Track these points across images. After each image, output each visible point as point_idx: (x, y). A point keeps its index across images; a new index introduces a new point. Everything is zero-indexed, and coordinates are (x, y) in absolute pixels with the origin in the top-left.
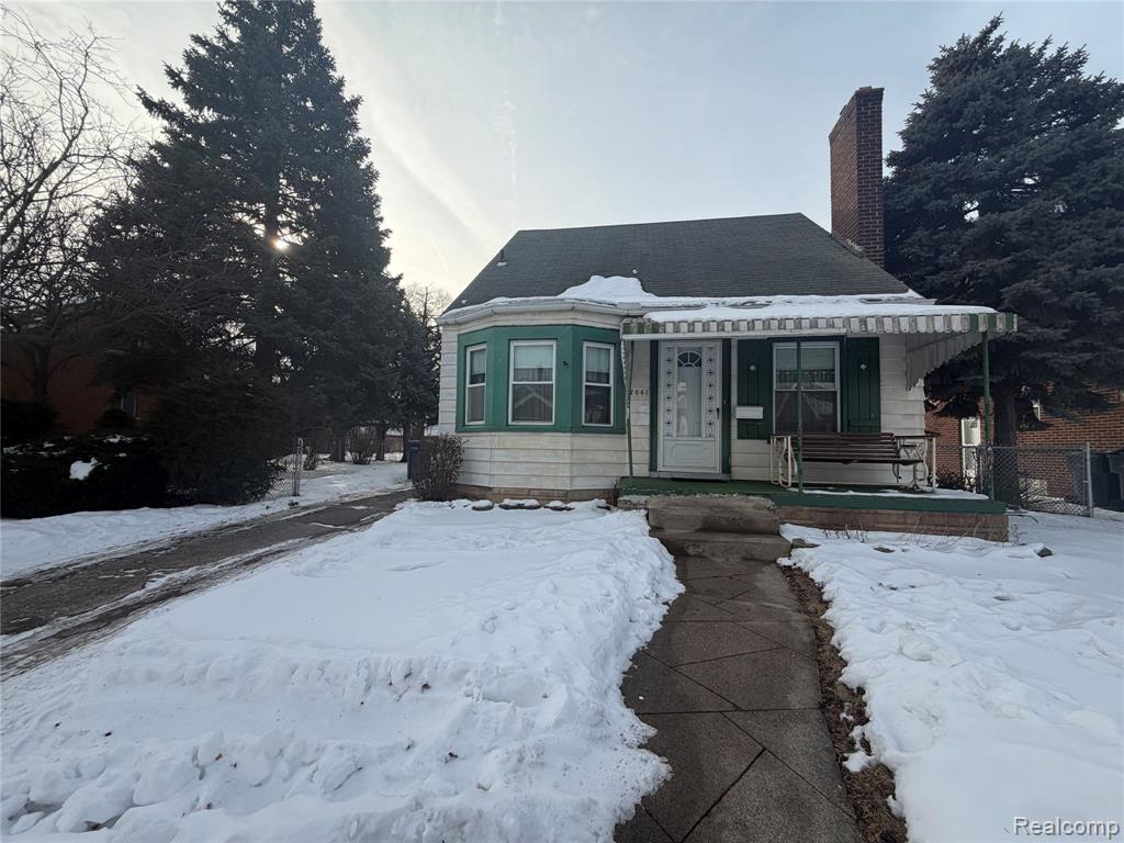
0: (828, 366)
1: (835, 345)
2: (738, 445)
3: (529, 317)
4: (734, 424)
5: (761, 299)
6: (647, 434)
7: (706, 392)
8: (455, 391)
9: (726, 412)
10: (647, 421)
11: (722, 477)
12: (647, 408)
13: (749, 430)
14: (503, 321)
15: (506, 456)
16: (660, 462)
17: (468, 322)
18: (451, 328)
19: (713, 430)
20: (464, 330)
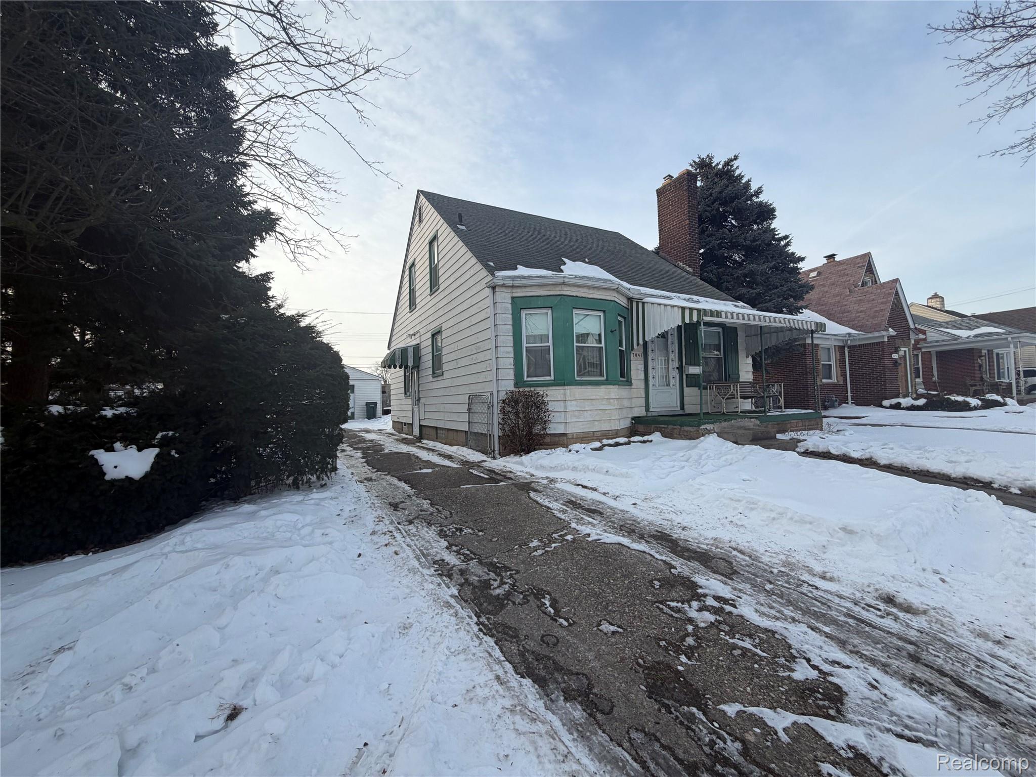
0: (717, 342)
1: (720, 330)
2: (686, 390)
3: (586, 290)
4: (684, 377)
5: (695, 298)
6: (643, 385)
7: (671, 356)
8: (511, 349)
9: (680, 369)
10: (642, 376)
11: (681, 412)
12: (642, 367)
13: (693, 381)
14: (567, 291)
15: (577, 406)
16: (651, 405)
17: (525, 287)
18: (504, 290)
19: (675, 381)
20: (518, 293)
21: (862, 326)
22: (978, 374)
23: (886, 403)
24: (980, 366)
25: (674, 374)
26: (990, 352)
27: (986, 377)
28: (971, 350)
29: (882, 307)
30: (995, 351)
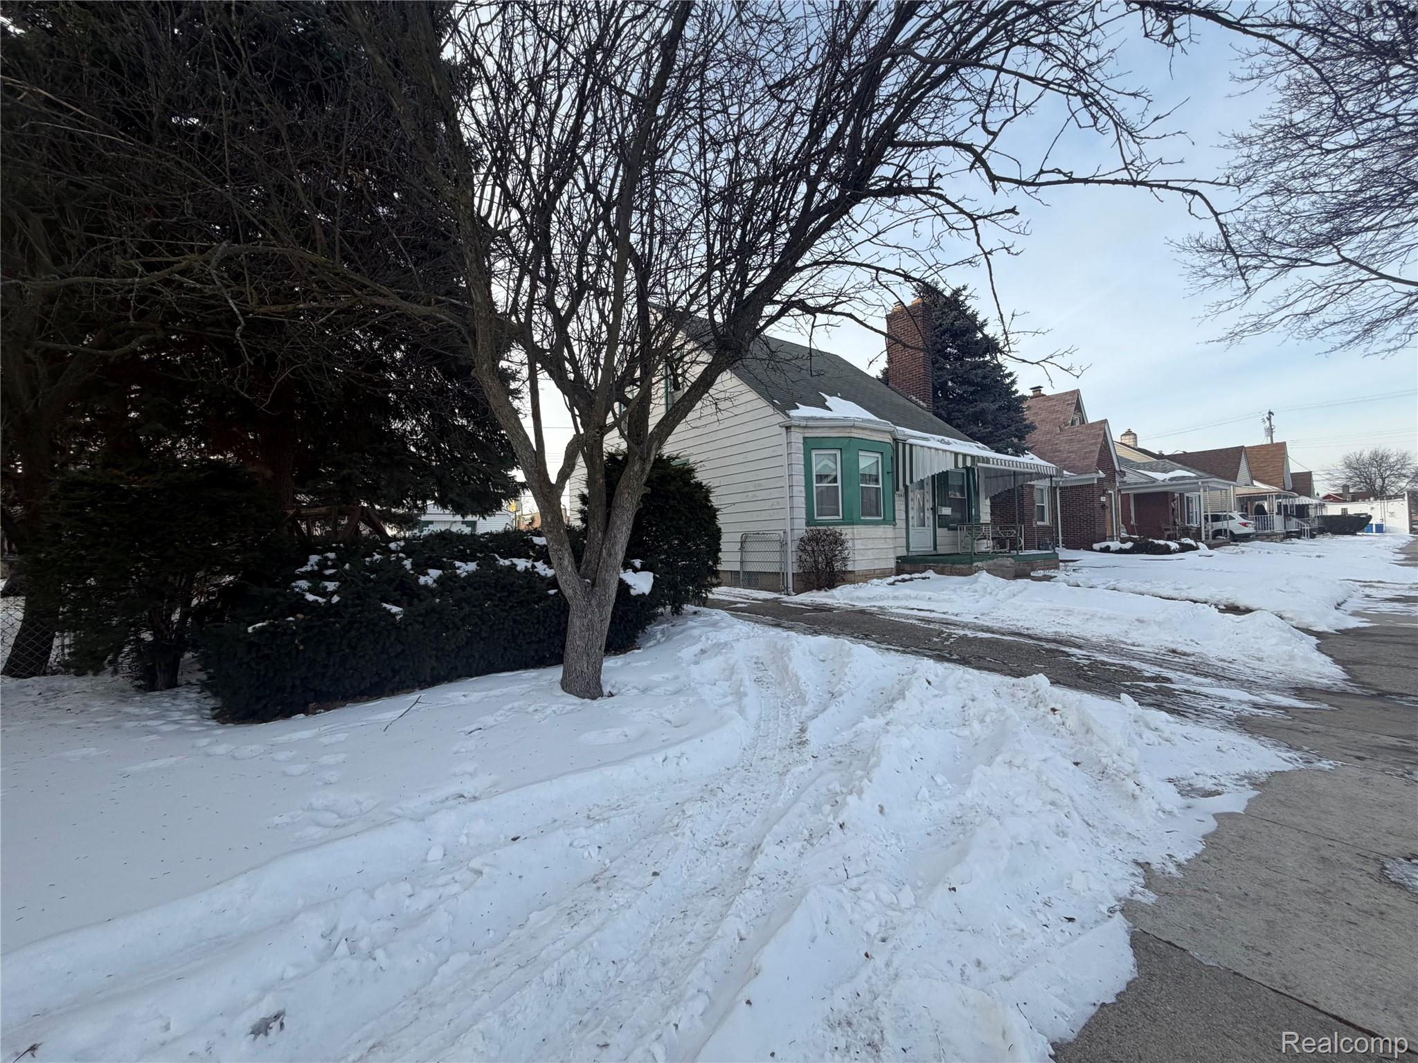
0: (960, 483)
1: (964, 471)
2: (939, 531)
3: (868, 433)
4: (938, 518)
6: (904, 525)
7: (927, 499)
8: (803, 489)
9: (934, 509)
10: (904, 516)
11: (934, 553)
12: (904, 507)
13: (945, 522)
14: (855, 434)
15: (862, 544)
16: (911, 545)
17: (817, 428)
18: (797, 430)
19: (929, 522)
20: (810, 434)
21: (1074, 467)
22: (1171, 518)
23: (1096, 546)
24: (1173, 510)
25: (929, 514)
26: (1181, 495)
27: (1178, 521)
28: (1165, 493)
29: (1092, 448)
30: (1186, 495)
